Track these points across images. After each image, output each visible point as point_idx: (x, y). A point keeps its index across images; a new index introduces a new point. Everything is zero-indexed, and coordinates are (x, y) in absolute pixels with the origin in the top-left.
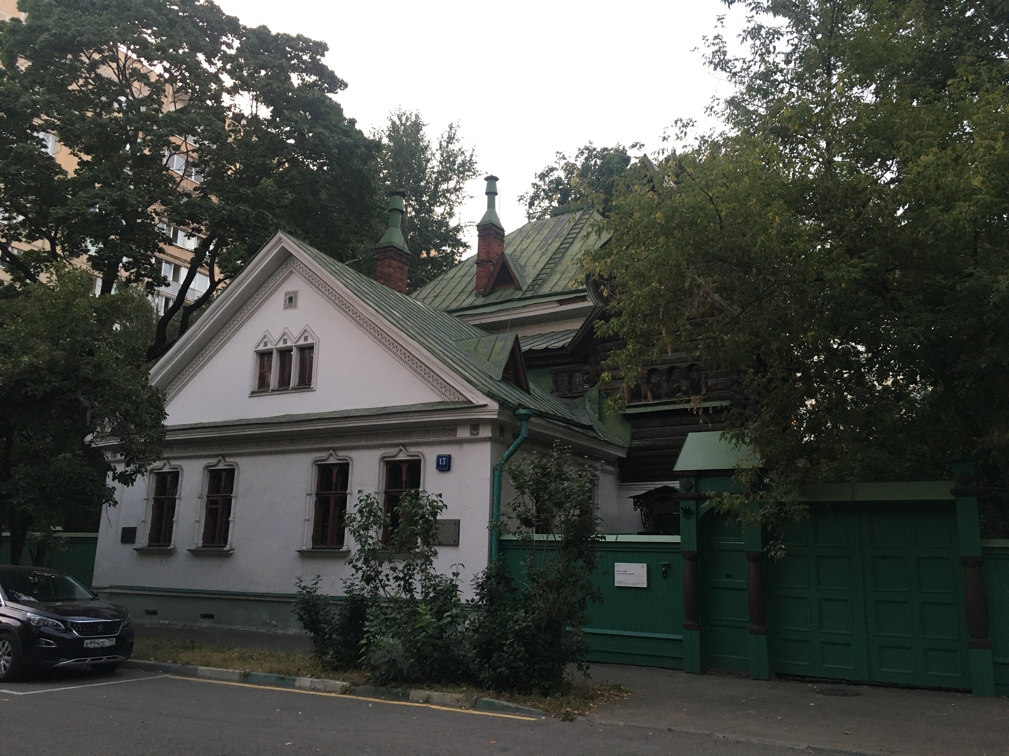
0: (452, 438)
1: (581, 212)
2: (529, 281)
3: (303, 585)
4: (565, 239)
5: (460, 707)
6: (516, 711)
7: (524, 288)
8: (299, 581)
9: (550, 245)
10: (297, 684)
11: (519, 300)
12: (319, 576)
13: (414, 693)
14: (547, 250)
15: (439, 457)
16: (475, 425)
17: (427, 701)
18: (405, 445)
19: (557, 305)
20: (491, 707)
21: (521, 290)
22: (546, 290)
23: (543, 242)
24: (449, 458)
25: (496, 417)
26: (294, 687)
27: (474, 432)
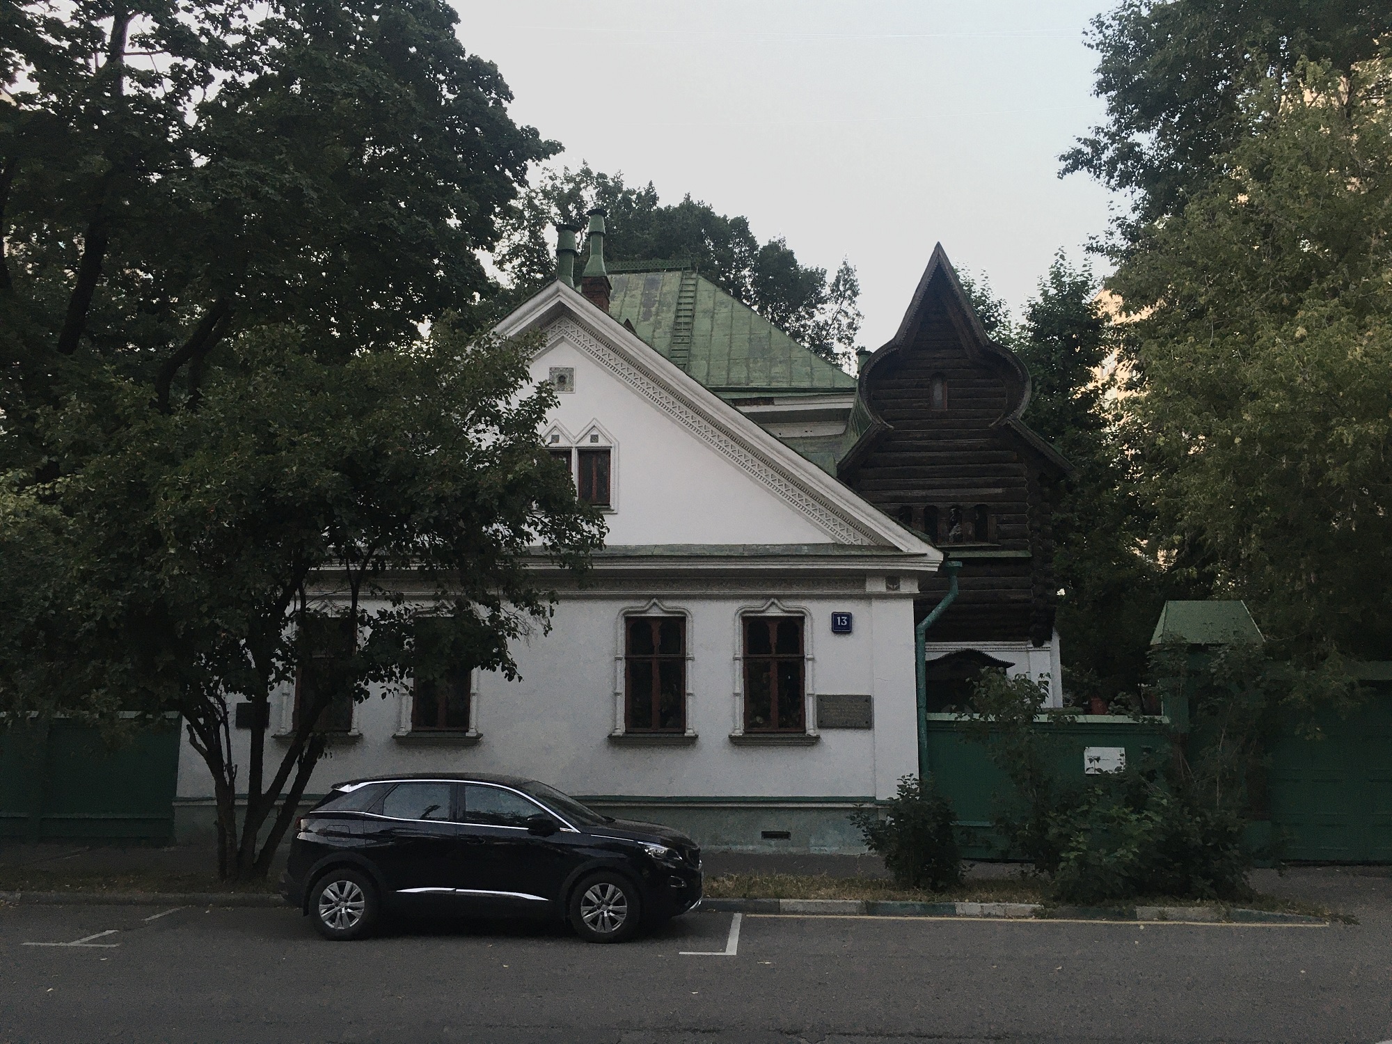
0: (857, 591)
1: (676, 275)
4: (679, 310)
9: (657, 314)
13: (1140, 910)
15: (835, 616)
16: (896, 578)
17: (1163, 917)
18: (779, 597)
24: (851, 617)
25: (936, 570)
26: (955, 915)
27: (891, 586)
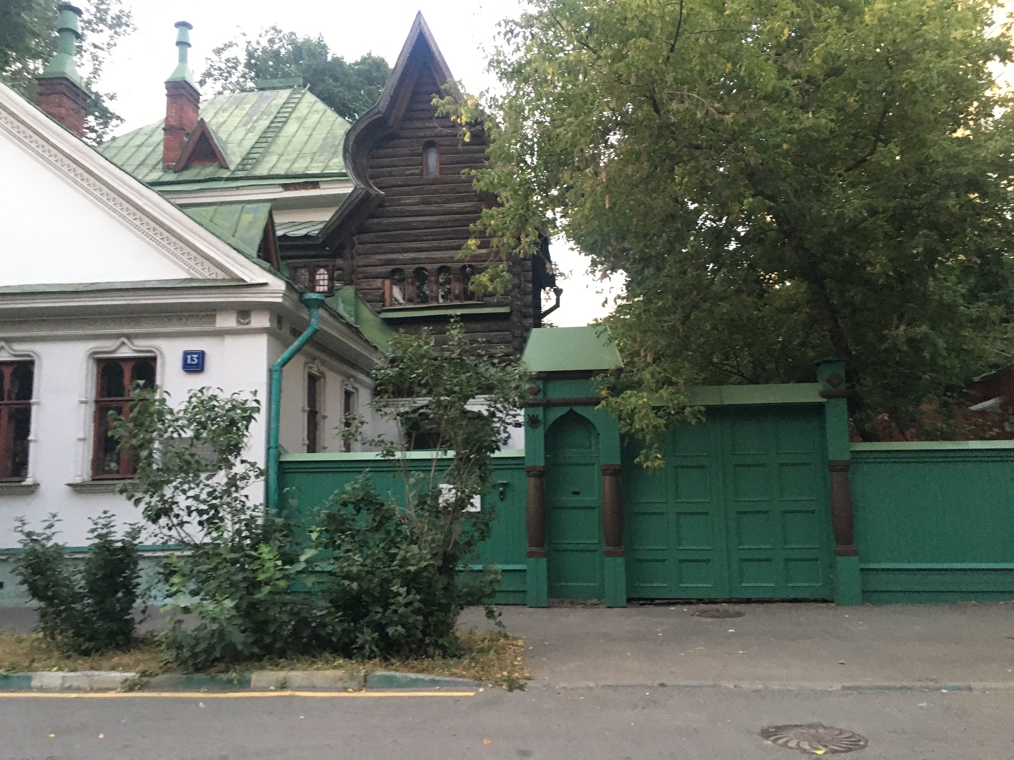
0: (208, 328)
1: (289, 91)
2: (238, 160)
3: (27, 529)
4: (276, 117)
5: (345, 689)
6: (433, 683)
7: (232, 167)
8: (19, 524)
9: (256, 121)
10: (35, 683)
11: (228, 179)
12: (54, 516)
13: (256, 677)
14: (253, 128)
15: (186, 354)
16: (244, 311)
17: (283, 686)
18: (129, 337)
19: (281, 189)
20: (391, 683)
21: (228, 168)
22: (262, 170)
23: (246, 118)
24: (202, 355)
25: (280, 300)
26: (30, 689)
27: (242, 321)
